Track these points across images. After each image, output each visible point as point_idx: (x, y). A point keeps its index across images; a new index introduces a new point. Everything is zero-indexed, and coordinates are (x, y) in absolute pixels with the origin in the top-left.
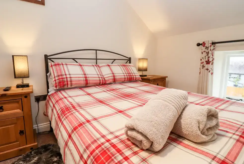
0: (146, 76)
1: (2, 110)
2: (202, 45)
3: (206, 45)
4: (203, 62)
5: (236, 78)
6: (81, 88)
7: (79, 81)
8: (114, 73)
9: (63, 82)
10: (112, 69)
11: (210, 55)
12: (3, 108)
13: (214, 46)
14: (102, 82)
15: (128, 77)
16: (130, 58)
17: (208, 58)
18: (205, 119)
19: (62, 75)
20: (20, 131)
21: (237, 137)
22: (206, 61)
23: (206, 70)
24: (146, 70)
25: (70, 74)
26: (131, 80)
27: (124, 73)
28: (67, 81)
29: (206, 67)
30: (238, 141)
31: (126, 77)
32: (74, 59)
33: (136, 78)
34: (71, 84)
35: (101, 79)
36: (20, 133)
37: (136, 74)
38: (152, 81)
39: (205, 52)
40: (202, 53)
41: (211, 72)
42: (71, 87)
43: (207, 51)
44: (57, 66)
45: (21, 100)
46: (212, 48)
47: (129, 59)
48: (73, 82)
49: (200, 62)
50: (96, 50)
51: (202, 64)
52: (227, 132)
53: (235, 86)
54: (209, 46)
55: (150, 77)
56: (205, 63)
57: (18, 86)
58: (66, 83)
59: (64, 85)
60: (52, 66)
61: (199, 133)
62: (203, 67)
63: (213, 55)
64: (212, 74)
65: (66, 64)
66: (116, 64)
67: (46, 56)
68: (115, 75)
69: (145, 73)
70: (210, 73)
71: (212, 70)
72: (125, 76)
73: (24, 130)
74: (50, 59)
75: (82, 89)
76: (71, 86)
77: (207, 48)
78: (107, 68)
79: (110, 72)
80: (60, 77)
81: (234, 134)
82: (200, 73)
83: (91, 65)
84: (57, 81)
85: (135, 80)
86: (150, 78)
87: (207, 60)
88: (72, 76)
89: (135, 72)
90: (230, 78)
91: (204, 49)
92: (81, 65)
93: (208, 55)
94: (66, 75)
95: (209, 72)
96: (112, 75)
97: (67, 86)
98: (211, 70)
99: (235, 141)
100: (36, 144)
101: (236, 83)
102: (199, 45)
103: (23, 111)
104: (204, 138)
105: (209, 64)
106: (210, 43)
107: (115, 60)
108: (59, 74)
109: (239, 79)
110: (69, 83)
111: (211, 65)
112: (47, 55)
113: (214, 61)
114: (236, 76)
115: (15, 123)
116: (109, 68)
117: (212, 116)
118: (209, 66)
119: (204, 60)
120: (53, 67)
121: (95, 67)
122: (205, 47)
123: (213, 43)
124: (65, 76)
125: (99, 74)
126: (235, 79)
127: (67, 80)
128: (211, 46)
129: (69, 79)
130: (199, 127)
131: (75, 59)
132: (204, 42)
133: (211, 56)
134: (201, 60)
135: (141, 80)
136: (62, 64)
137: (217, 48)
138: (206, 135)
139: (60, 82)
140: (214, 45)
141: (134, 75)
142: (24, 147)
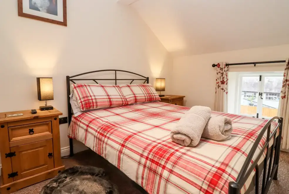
0: (164, 96)
1: (32, 133)
2: (217, 66)
3: (220, 66)
4: (219, 82)
5: (252, 96)
6: (105, 109)
7: (104, 102)
8: (135, 93)
9: (89, 103)
10: (132, 89)
11: (224, 76)
12: (33, 130)
13: (228, 68)
14: (124, 102)
15: (148, 97)
16: (148, 78)
17: (223, 78)
18: (223, 124)
19: (87, 97)
20: (49, 154)
21: (244, 137)
22: (221, 82)
23: (221, 90)
24: (163, 90)
25: (94, 96)
26: (151, 100)
27: (144, 93)
28: (93, 103)
29: (221, 87)
30: (244, 138)
31: (147, 97)
32: (94, 80)
33: (156, 98)
34: (97, 106)
35: (123, 99)
36: (48, 156)
37: (155, 95)
38: (170, 101)
39: (220, 73)
40: (217, 74)
41: (226, 91)
42: (96, 109)
43: (222, 72)
44: (81, 87)
45: (50, 122)
46: (226, 69)
47: (146, 79)
48: (98, 104)
49: (216, 82)
50: (116, 71)
51: (218, 84)
52: (238, 134)
53: (250, 105)
54: (223, 67)
55: (167, 97)
56: (220, 83)
57: (42, 109)
58: (92, 104)
59: (90, 107)
60: (75, 87)
61: (220, 133)
62: (219, 86)
63: (227, 76)
64: (227, 93)
65: (89, 86)
66: (135, 85)
67: (68, 78)
68: (136, 95)
69: (162, 93)
70: (225, 93)
71: (227, 89)
72: (145, 96)
73: (52, 152)
74: (72, 80)
75: (107, 110)
76: (97, 107)
77: (222, 69)
78: (128, 88)
79: (131, 93)
80: (86, 99)
81: (242, 135)
82: (216, 92)
83: (111, 85)
84: (83, 103)
85: (155, 100)
86: (169, 98)
87: (222, 80)
88: (97, 97)
89: (154, 93)
90: (245, 96)
91: (219, 69)
92: (102, 86)
93: (222, 76)
94: (91, 96)
95: (224, 91)
96: (133, 96)
97: (93, 107)
98: (225, 89)
99: (243, 139)
100: (64, 166)
101: (252, 101)
102: (214, 66)
103: (52, 133)
104: (224, 137)
105: (224, 84)
106: (224, 65)
107: (133, 80)
108: (84, 96)
109: (254, 97)
110: (95, 104)
111: (226, 85)
112: (69, 76)
113: (229, 81)
114: (251, 94)
115: (45, 146)
116: (129, 88)
117: (227, 123)
118: (224, 86)
119: (219, 81)
120: (77, 88)
121: (116, 87)
122: (220, 68)
123: (227, 65)
124: (90, 98)
125: (121, 95)
126: (251, 98)
127: (92, 101)
128: (225, 67)
129: (94, 101)
130: (220, 129)
131: (96, 80)
132: (218, 64)
133: (226, 77)
134: (217, 80)
135: (160, 100)
136: (85, 86)
137: (230, 69)
138: (225, 135)
139: (86, 104)
140: (228, 66)
141: (153, 95)
142: (52, 170)
